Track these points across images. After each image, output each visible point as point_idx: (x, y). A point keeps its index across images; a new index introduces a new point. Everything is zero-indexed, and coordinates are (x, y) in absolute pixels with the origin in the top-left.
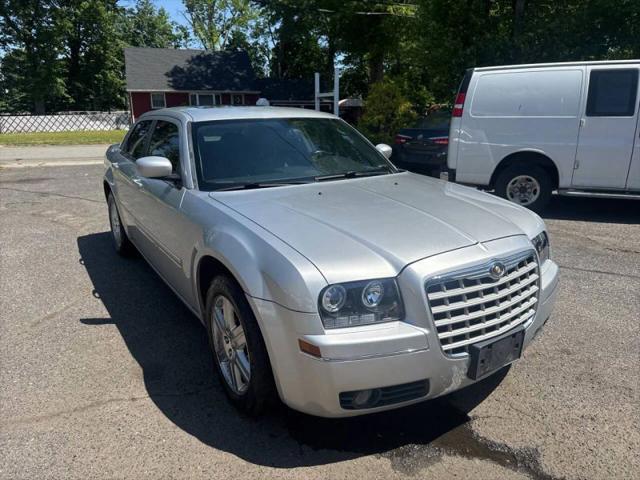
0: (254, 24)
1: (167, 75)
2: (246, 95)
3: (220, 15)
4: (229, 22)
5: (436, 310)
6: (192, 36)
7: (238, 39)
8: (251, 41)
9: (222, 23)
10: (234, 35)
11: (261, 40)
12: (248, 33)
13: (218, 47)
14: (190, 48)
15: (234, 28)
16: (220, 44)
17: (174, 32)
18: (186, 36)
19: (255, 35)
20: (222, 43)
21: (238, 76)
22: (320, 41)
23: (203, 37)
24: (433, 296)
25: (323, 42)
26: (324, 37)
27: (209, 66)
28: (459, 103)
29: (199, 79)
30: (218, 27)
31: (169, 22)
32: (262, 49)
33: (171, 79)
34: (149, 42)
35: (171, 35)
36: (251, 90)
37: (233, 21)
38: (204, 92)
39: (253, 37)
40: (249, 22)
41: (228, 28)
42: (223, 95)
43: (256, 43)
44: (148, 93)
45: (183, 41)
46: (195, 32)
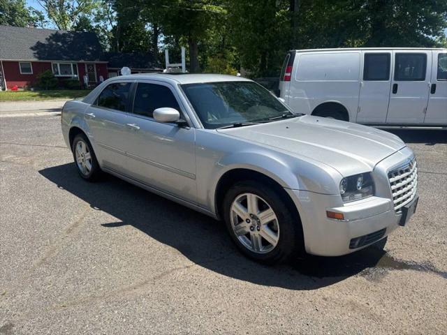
0: (96, 12)
1: (32, 48)
2: (97, 64)
3: (69, 4)
4: (76, 10)
5: (393, 187)
6: (46, 18)
7: (84, 23)
8: (94, 25)
9: (70, 9)
10: (80, 20)
11: (102, 24)
12: (92, 18)
13: (69, 28)
14: (46, 28)
15: (80, 14)
16: (70, 25)
17: (32, 16)
18: (42, 18)
19: (97, 20)
20: (71, 25)
21: (89, 50)
22: (146, 27)
23: (57, 20)
24: (392, 180)
25: (148, 27)
26: (149, 24)
27: (64, 42)
28: (287, 72)
29: (59, 51)
30: (68, 12)
31: (27, 7)
32: (103, 30)
33: (35, 52)
34: (10, 22)
35: (29, 17)
36: (101, 60)
37: (80, 9)
38: (64, 62)
39: (95, 22)
40: (92, 11)
41: (76, 14)
42: (79, 64)
43: (98, 26)
44: (17, 62)
45: (39, 22)
46: (50, 16)
